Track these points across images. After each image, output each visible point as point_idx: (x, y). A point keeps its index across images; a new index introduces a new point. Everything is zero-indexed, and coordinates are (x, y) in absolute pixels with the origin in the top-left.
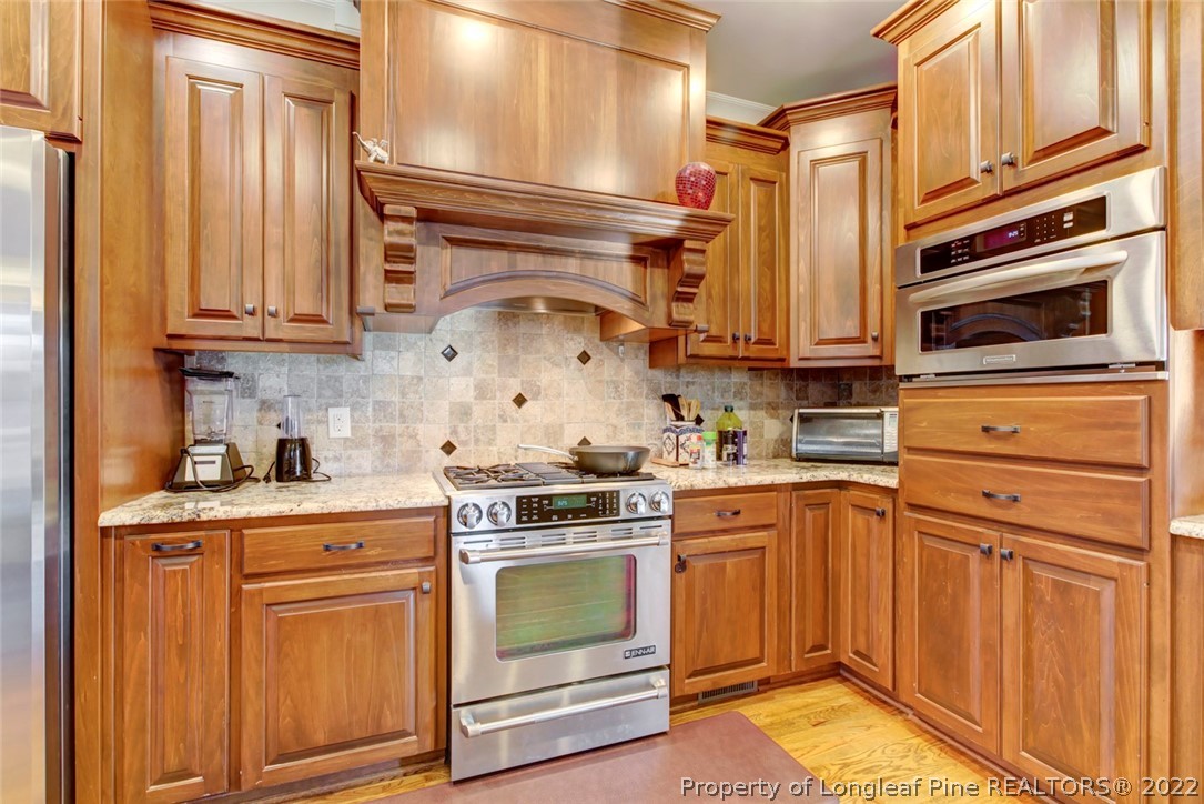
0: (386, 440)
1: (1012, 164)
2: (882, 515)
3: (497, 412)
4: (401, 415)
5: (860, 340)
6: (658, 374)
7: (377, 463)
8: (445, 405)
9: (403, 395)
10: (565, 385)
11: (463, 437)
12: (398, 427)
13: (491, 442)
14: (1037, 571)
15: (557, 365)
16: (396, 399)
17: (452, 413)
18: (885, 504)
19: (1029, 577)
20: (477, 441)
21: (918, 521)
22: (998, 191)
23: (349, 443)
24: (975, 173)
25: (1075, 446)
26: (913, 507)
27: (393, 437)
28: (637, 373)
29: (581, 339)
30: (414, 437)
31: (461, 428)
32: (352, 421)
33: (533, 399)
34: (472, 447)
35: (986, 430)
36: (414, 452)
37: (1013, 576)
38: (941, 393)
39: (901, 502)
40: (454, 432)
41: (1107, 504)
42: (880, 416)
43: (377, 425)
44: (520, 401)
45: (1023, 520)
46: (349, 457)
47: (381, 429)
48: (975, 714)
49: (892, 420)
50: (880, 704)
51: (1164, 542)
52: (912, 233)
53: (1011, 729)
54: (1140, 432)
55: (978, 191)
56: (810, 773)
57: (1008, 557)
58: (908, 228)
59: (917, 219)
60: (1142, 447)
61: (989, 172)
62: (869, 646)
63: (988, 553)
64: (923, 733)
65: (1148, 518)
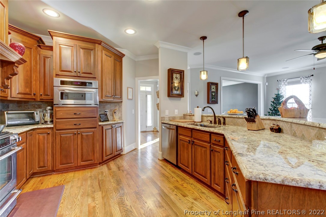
1: (79, 72)
2: (49, 134)
5: (30, 94)
14: (83, 134)
18: (50, 131)
21: (59, 132)
22: (76, 76)
24: (72, 71)
25: (89, 115)
26: (58, 130)
35: (75, 114)
37: (79, 136)
38: (64, 108)
39: (54, 129)
41: (93, 123)
42: (33, 113)
45: (81, 127)
48: (72, 162)
49: (37, 114)
50: (46, 175)
51: (98, 126)
52: (57, 76)
53: (79, 160)
54: (96, 113)
55: (73, 74)
56: (54, 187)
57: (79, 134)
58: (56, 75)
59: (59, 74)
60: (96, 115)
61: (75, 72)
62: (44, 164)
63: (75, 134)
64: (59, 174)
65: (97, 123)
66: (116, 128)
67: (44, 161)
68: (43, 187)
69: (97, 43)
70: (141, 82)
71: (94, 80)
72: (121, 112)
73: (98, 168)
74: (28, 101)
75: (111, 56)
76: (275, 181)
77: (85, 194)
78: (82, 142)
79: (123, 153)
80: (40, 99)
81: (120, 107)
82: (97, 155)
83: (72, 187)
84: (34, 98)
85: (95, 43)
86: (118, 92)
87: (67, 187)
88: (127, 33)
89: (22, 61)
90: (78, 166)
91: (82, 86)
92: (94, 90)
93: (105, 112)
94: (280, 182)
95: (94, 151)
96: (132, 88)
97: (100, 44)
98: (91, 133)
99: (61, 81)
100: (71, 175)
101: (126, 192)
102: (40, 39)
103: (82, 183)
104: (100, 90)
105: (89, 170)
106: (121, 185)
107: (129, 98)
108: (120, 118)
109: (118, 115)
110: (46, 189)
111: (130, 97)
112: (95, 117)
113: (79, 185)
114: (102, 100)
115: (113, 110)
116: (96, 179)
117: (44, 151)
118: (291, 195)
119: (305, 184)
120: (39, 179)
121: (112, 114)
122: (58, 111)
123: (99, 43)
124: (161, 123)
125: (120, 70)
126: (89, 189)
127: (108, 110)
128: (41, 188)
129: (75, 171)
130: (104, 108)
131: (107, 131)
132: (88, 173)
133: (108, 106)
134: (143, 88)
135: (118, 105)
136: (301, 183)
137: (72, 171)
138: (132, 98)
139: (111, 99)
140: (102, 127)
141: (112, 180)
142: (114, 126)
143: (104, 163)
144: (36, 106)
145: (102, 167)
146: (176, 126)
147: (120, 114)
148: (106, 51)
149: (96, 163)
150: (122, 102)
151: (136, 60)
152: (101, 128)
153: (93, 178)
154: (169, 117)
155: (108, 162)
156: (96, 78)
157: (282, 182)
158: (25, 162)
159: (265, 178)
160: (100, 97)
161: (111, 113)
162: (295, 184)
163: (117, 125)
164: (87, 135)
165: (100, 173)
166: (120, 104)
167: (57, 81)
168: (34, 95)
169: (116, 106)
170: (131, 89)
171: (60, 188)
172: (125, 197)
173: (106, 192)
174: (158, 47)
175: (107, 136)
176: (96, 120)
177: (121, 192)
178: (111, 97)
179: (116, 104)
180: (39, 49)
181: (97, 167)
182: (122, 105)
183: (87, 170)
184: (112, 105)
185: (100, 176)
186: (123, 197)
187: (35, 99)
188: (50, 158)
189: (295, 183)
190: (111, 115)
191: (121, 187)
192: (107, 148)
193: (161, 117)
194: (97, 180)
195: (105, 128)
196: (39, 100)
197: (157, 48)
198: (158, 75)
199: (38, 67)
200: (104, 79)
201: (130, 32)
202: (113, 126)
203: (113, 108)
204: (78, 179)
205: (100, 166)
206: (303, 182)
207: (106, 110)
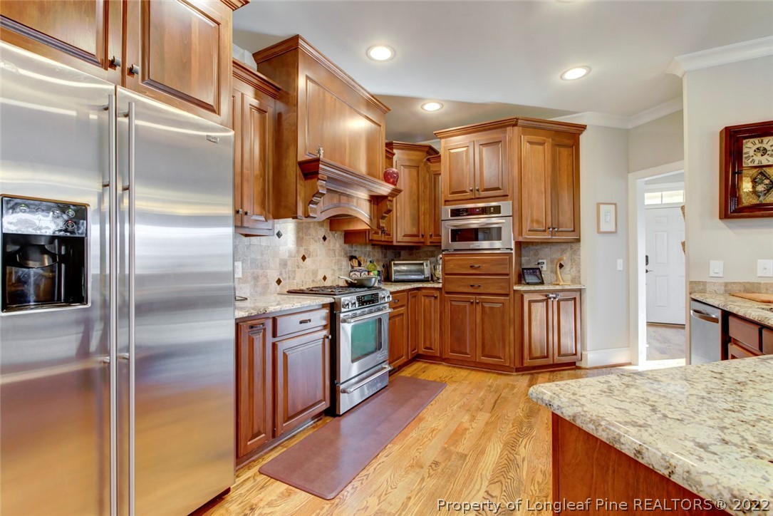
0: (256, 278)
1: (478, 190)
2: (436, 298)
3: (296, 264)
4: (261, 266)
5: (417, 236)
6: (346, 246)
7: (252, 291)
8: (278, 260)
9: (262, 255)
10: (318, 250)
11: (284, 276)
12: (260, 272)
13: (294, 279)
14: (485, 305)
15: (316, 242)
16: (259, 257)
17: (280, 264)
18: (437, 294)
19: (483, 307)
20: (289, 278)
21: (450, 297)
22: (473, 197)
23: (241, 281)
24: (468, 191)
25: (494, 270)
26: (447, 293)
27: (258, 276)
28: (341, 246)
29: (323, 230)
30: (266, 276)
31: (283, 272)
32: (243, 269)
33: (309, 257)
34: (287, 281)
35: (471, 267)
36: (266, 284)
37: (479, 308)
38: (456, 255)
39: (443, 291)
40: (281, 274)
41: (501, 284)
42: (422, 264)
43: (252, 271)
44: (304, 258)
45: (481, 292)
46: (241, 288)
47: (254, 273)
48: (468, 352)
49: (427, 265)
50: (433, 363)
51: (512, 292)
52: (447, 203)
53: (479, 352)
54: (508, 266)
55: (468, 195)
56: (435, 381)
57: (478, 303)
58: (446, 201)
59: (449, 199)
60: (508, 270)
61: (471, 191)
62: (431, 344)
63: (472, 303)
64: (450, 366)
65: (510, 287)
66: (558, 302)
67: (430, 339)
68: (422, 377)
69: (509, 125)
70: (647, 183)
71: (504, 200)
72: (579, 264)
73: (512, 378)
74: (420, 246)
75: (545, 140)
76: (562, 413)
77: (465, 408)
78: (483, 320)
79: (582, 364)
80: (431, 242)
81: (576, 252)
82: (509, 350)
83: (455, 390)
84: (422, 240)
85: (506, 126)
86: (566, 217)
87: (449, 388)
88: (567, 80)
89: (396, 192)
90: (475, 362)
91: (483, 214)
92: (504, 221)
93: (539, 264)
94: (569, 416)
95: (504, 341)
96: (615, 204)
97: (515, 125)
98: (499, 305)
99: (452, 210)
100: (464, 373)
101: (534, 434)
102: (431, 148)
103: (472, 391)
104: (517, 219)
105: (495, 375)
106: (533, 420)
107: (604, 228)
108: (576, 279)
109: (570, 271)
110: (424, 380)
111: (607, 225)
112: (507, 275)
113: (466, 391)
114: (521, 239)
115: (556, 261)
116: (496, 392)
117: (431, 324)
118: (611, 464)
119: (610, 437)
120: (424, 365)
121: (554, 269)
122: (448, 261)
123: (514, 123)
124: (689, 299)
125: (570, 168)
126: (477, 402)
127: (545, 261)
128: (419, 377)
129: (473, 370)
130: (536, 255)
131: (533, 305)
132: (490, 379)
133: (546, 251)
134: (651, 199)
135: (569, 249)
136: (603, 433)
137: (468, 369)
138: (613, 230)
139: (547, 236)
140: (522, 296)
141: (522, 405)
142: (554, 296)
143: (528, 372)
144: (429, 254)
145: (519, 377)
146: (720, 311)
147: (574, 269)
148: (529, 135)
149: (507, 365)
150: (578, 240)
151: (630, 126)
152: (518, 296)
153: (493, 389)
154: (726, 284)
155: (537, 373)
156: (507, 196)
157: (572, 418)
158: (405, 333)
159: (550, 402)
160: (517, 232)
161: (552, 268)
162: (593, 429)
163: (561, 294)
164: (491, 308)
165: (510, 386)
166: (574, 246)
167: (446, 211)
168: (423, 236)
169: (563, 251)
170: (613, 206)
171: (440, 385)
172: (525, 440)
173: (499, 418)
174: (679, 74)
175: (533, 316)
176: (508, 281)
177: (523, 430)
178: (545, 231)
179: (564, 246)
180: (429, 164)
181: (511, 375)
182: (579, 249)
183: (491, 375)
184: (555, 248)
185: (507, 390)
186: (521, 440)
187: (423, 243)
188: (437, 337)
189: (593, 427)
190: (552, 272)
191: (530, 422)
192: (532, 342)
193: (691, 282)
194: (498, 394)
195: (527, 298)
196: (428, 244)
197: (678, 77)
198: (683, 159)
199: (428, 192)
200: (525, 195)
201: (575, 74)
202: (551, 295)
203: (556, 256)
204: (470, 383)
205: (517, 375)
206: (608, 430)
207: (540, 261)
